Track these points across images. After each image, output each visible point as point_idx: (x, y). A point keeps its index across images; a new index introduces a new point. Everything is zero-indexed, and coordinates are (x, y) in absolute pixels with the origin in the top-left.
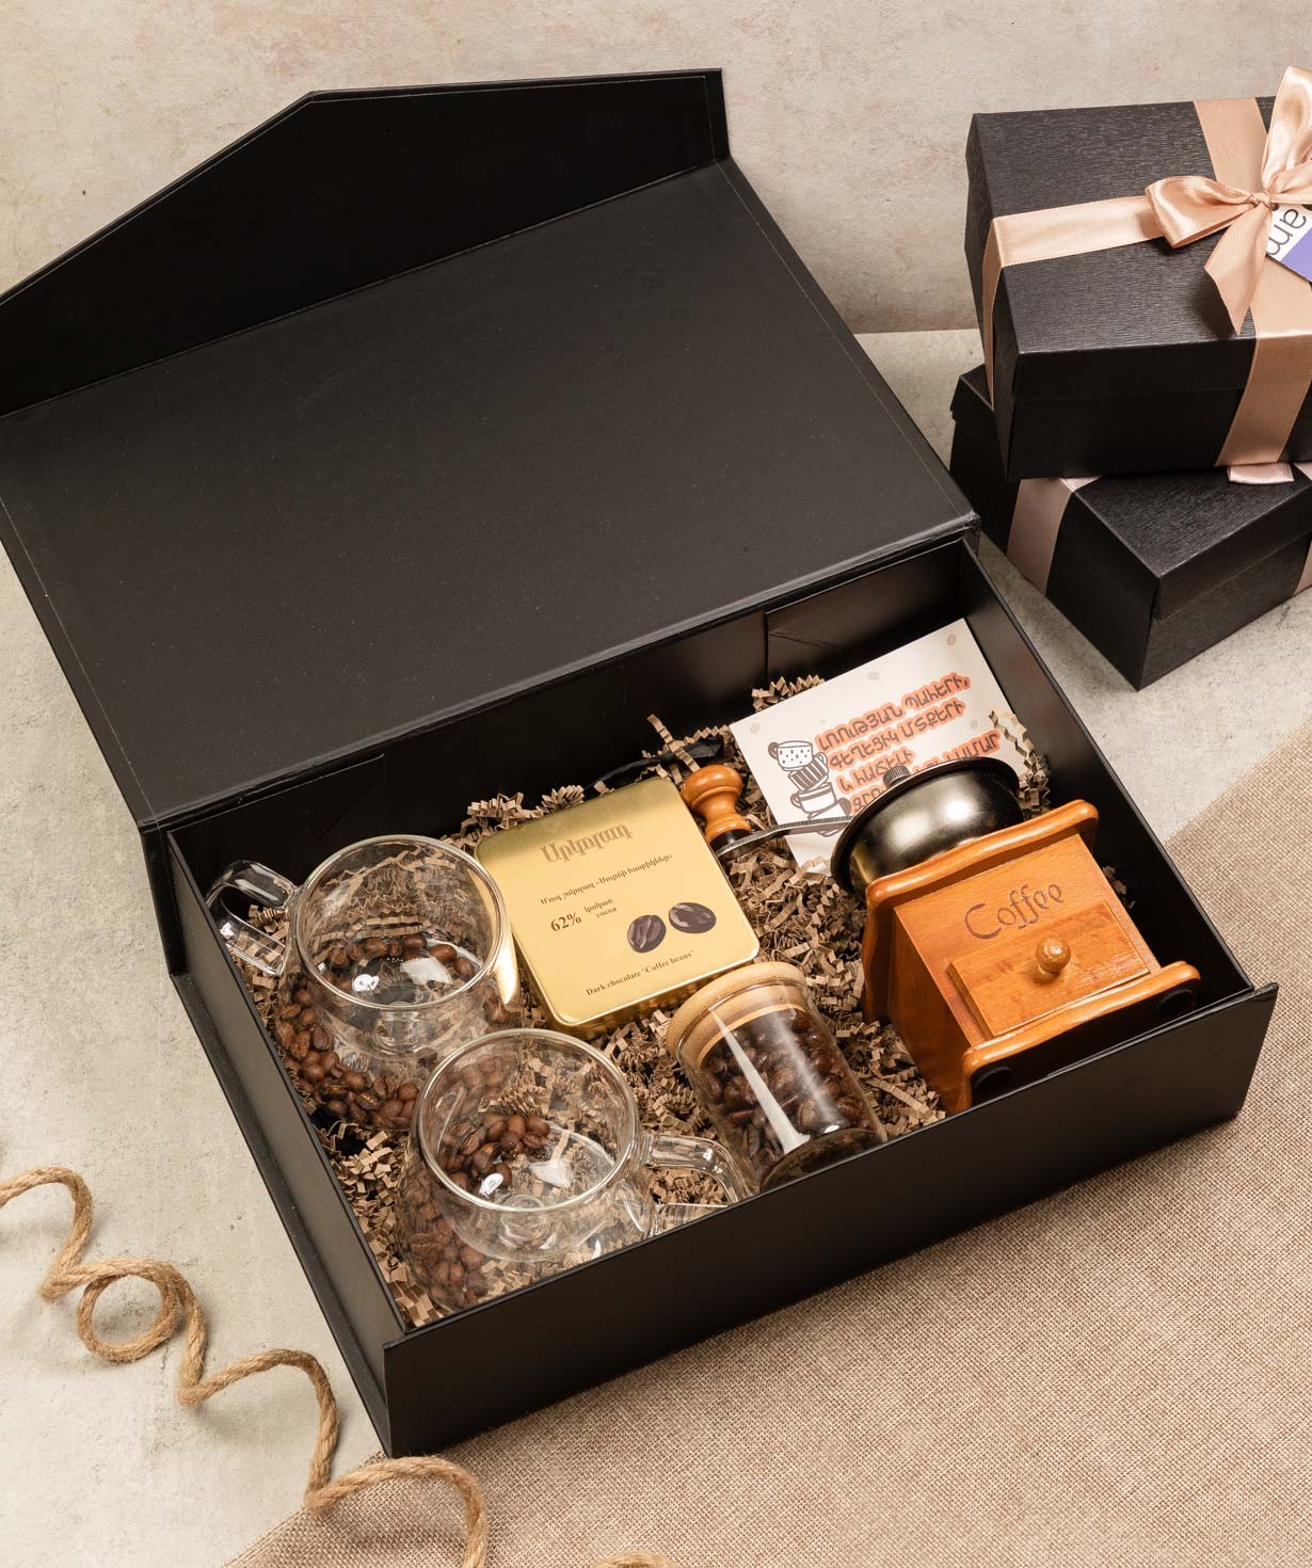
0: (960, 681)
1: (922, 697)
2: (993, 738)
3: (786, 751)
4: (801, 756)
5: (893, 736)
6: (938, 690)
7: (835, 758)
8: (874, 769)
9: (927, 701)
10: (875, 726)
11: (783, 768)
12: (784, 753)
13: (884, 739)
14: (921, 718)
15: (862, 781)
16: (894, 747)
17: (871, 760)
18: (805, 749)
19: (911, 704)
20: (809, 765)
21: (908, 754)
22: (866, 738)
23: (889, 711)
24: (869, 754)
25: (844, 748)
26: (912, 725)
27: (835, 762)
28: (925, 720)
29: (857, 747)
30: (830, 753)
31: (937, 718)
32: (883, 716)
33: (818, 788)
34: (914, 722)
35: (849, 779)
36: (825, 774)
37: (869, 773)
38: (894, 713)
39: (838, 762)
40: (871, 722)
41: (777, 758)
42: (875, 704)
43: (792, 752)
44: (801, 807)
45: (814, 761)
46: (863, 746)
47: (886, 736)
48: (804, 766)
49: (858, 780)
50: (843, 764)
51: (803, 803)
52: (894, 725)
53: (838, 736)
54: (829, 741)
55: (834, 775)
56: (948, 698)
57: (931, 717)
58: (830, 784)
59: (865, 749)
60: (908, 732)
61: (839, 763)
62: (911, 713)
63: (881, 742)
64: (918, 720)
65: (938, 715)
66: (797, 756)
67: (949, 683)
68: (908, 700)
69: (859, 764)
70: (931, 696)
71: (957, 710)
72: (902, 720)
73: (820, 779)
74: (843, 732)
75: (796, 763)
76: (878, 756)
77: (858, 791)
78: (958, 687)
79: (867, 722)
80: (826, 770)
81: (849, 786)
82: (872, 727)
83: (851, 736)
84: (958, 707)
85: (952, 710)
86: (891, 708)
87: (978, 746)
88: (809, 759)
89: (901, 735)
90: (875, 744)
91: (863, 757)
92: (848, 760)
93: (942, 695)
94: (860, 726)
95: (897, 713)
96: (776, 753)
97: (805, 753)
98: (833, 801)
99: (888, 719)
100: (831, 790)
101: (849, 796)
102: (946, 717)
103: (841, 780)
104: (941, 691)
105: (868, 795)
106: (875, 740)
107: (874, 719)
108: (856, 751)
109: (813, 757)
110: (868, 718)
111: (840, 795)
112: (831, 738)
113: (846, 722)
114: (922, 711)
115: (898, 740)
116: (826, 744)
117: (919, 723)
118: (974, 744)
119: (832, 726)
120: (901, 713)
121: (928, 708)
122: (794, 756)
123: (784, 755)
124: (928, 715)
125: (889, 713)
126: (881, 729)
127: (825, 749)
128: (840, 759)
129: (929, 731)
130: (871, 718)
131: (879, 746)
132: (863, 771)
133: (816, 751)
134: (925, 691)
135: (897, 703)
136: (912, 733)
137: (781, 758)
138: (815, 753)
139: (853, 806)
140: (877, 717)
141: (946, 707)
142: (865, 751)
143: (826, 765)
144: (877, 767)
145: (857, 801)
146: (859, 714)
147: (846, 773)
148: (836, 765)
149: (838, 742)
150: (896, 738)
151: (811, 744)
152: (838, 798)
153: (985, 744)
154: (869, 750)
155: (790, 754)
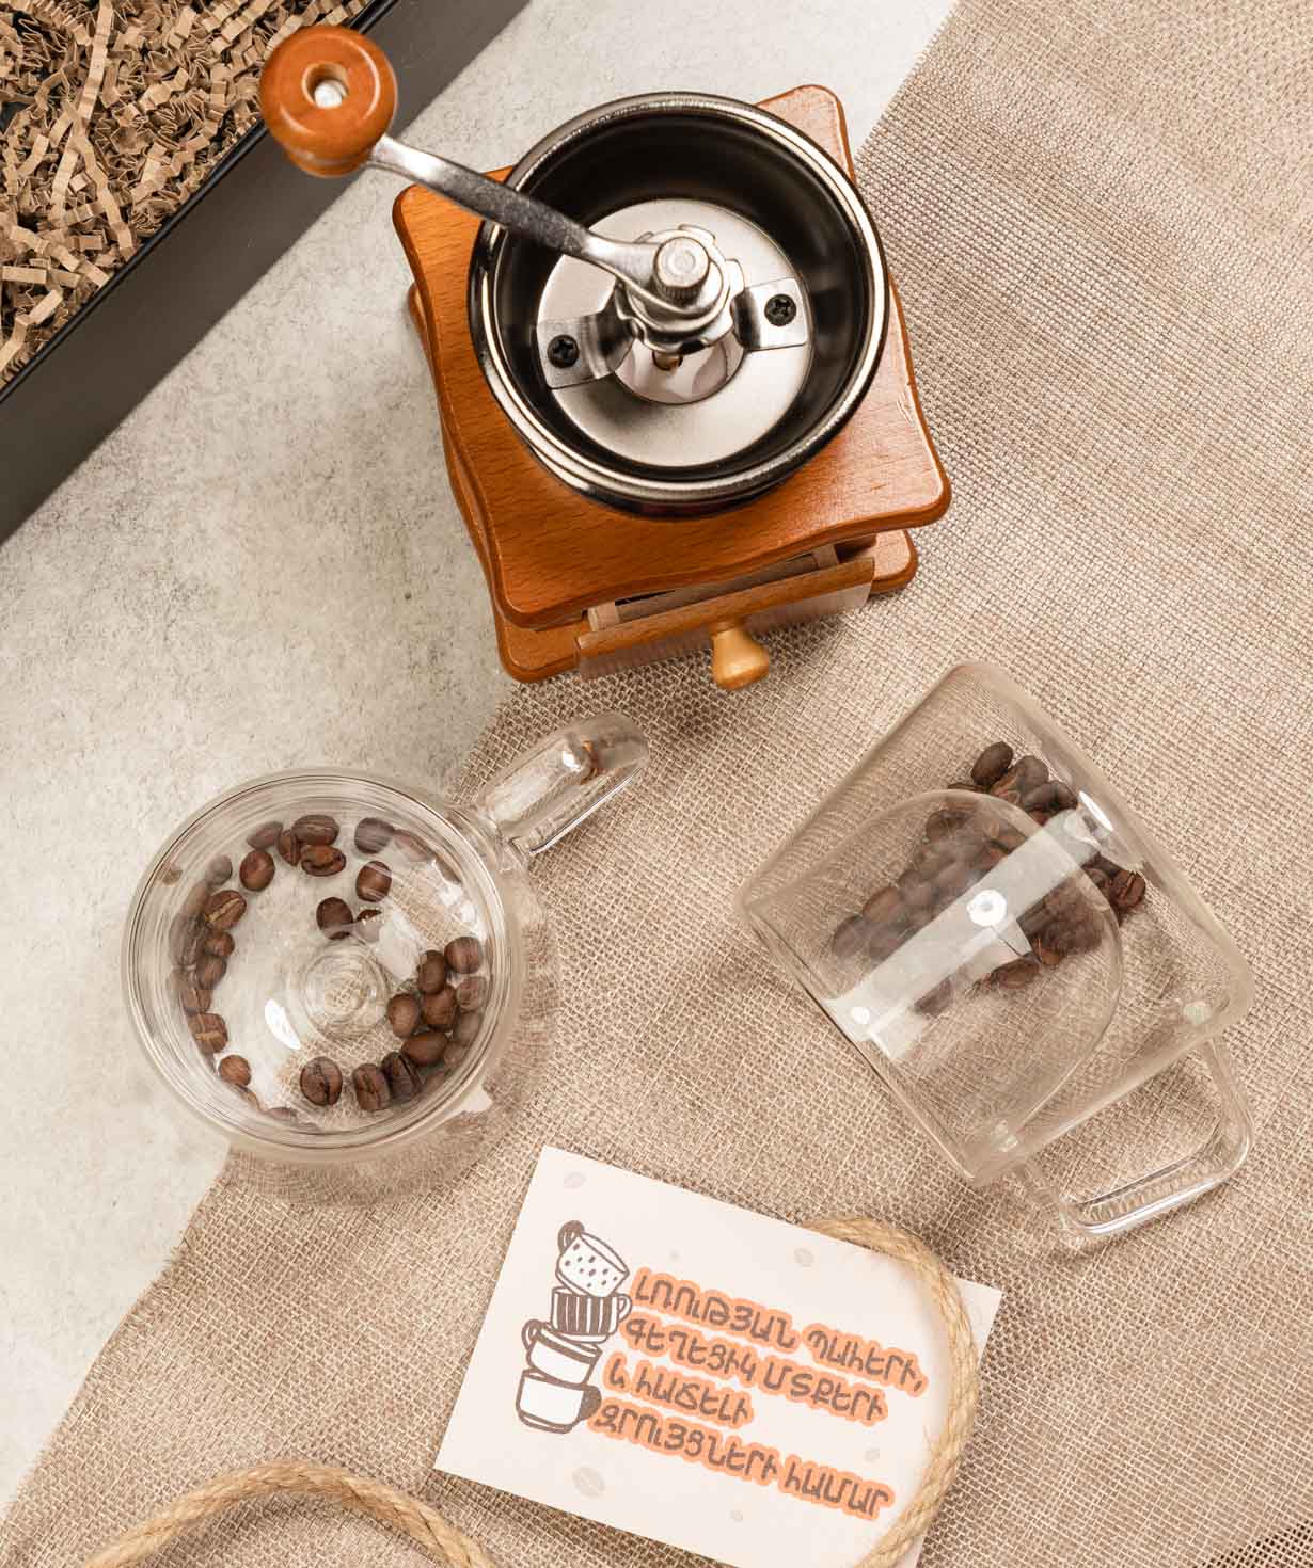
0: (913, 1375)
1: (839, 1349)
2: (880, 1498)
3: (585, 1252)
4: (599, 1277)
5: (748, 1367)
6: (871, 1358)
7: (642, 1322)
8: (679, 1386)
9: (840, 1360)
10: (738, 1329)
11: (558, 1270)
12: (578, 1254)
13: (731, 1359)
14: (811, 1378)
15: (644, 1389)
16: (734, 1383)
17: (688, 1372)
18: (613, 1272)
19: (816, 1345)
20: (596, 1300)
21: (742, 1410)
22: (709, 1334)
23: (776, 1326)
24: (692, 1360)
25: (668, 1320)
26: (789, 1376)
27: (635, 1327)
28: (813, 1385)
29: (684, 1336)
30: (640, 1309)
31: (830, 1398)
32: (762, 1324)
33: (577, 1344)
34: (794, 1373)
35: (631, 1370)
36: (605, 1332)
37: (665, 1386)
38: (782, 1333)
39: (641, 1332)
40: (738, 1318)
41: (563, 1250)
42: (768, 1297)
43: (592, 1259)
44: (529, 1349)
45: (607, 1301)
46: (695, 1341)
47: (739, 1358)
48: (589, 1295)
49: (641, 1383)
50: (643, 1341)
51: (538, 1345)
52: (763, 1352)
53: (673, 1297)
54: (655, 1291)
55: (617, 1344)
56: (872, 1384)
57: (825, 1387)
58: (599, 1352)
59: (692, 1349)
60: (774, 1380)
61: (639, 1335)
62: (803, 1357)
63: (725, 1359)
64: (805, 1376)
65: (838, 1394)
66: (592, 1273)
67: (895, 1363)
68: (817, 1335)
69: (664, 1361)
70: (854, 1358)
71: (870, 1412)
72: (781, 1356)
73: (594, 1332)
74: (686, 1297)
75: (581, 1280)
76: (701, 1374)
77: (626, 1398)
78: (903, 1380)
79: (733, 1313)
80: (612, 1328)
81: (621, 1380)
82: (733, 1326)
83: (692, 1312)
84: (876, 1408)
85: (864, 1406)
86: (783, 1323)
87: (849, 1489)
88: (603, 1292)
89: (760, 1375)
90: (714, 1354)
91: (680, 1356)
92: (654, 1342)
93: (870, 1371)
94: (718, 1310)
95: (786, 1339)
96: (570, 1241)
97: (609, 1278)
98: (579, 1380)
99: (765, 1335)
100: (593, 1363)
101: (607, 1394)
102: (845, 1408)
103: (618, 1361)
104: (874, 1366)
105: (635, 1416)
106: (718, 1349)
107: (747, 1318)
108: (678, 1340)
109: (614, 1293)
110: (739, 1309)
111: (597, 1380)
112: (663, 1289)
113: (705, 1284)
114: (821, 1368)
115: (749, 1379)
116: (647, 1291)
117: (804, 1382)
118: (846, 1482)
119: (680, 1274)
120: (789, 1345)
121: (834, 1371)
122: (589, 1267)
123: (579, 1253)
124: (823, 1381)
125: (773, 1328)
126: (742, 1341)
127: (640, 1297)
128: (646, 1331)
129: (802, 1407)
130: (744, 1313)
131: (715, 1361)
132: (661, 1376)
133: (624, 1289)
134: (852, 1344)
135: (799, 1325)
136: (777, 1387)
137: (570, 1254)
138: (620, 1290)
139: (599, 1411)
140: (752, 1319)
141: (858, 1395)
142: (690, 1351)
143: (619, 1321)
144: (685, 1389)
145: (611, 1412)
146: (733, 1292)
147: (634, 1358)
148: (632, 1332)
149: (667, 1303)
150: (749, 1375)
151: (627, 1273)
152: (589, 1383)
153: (860, 1495)
154: (697, 1355)
155: (586, 1259)
